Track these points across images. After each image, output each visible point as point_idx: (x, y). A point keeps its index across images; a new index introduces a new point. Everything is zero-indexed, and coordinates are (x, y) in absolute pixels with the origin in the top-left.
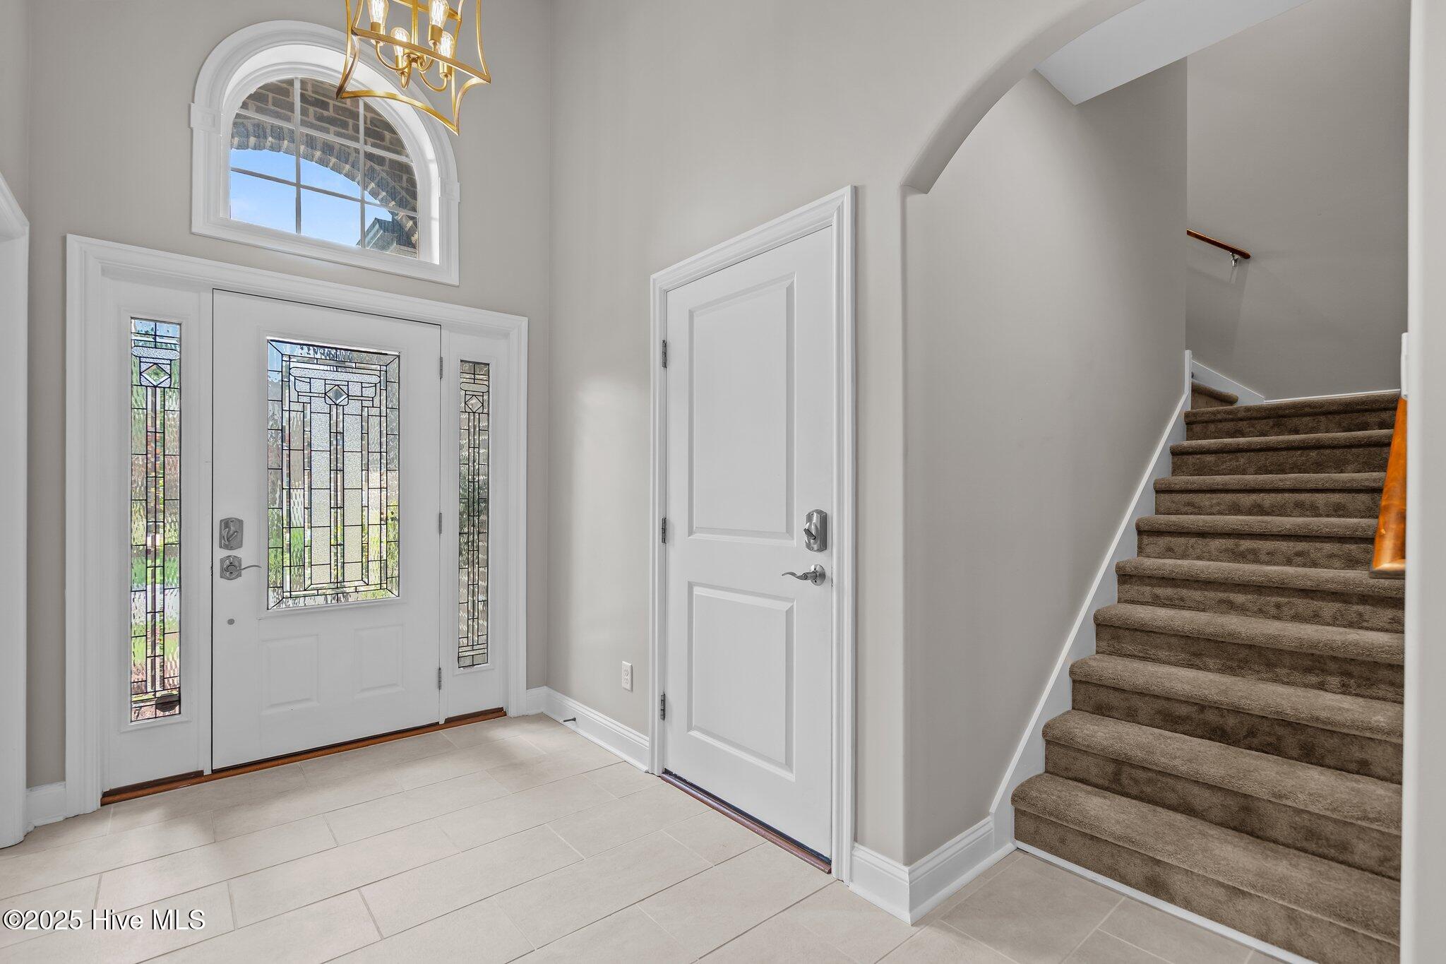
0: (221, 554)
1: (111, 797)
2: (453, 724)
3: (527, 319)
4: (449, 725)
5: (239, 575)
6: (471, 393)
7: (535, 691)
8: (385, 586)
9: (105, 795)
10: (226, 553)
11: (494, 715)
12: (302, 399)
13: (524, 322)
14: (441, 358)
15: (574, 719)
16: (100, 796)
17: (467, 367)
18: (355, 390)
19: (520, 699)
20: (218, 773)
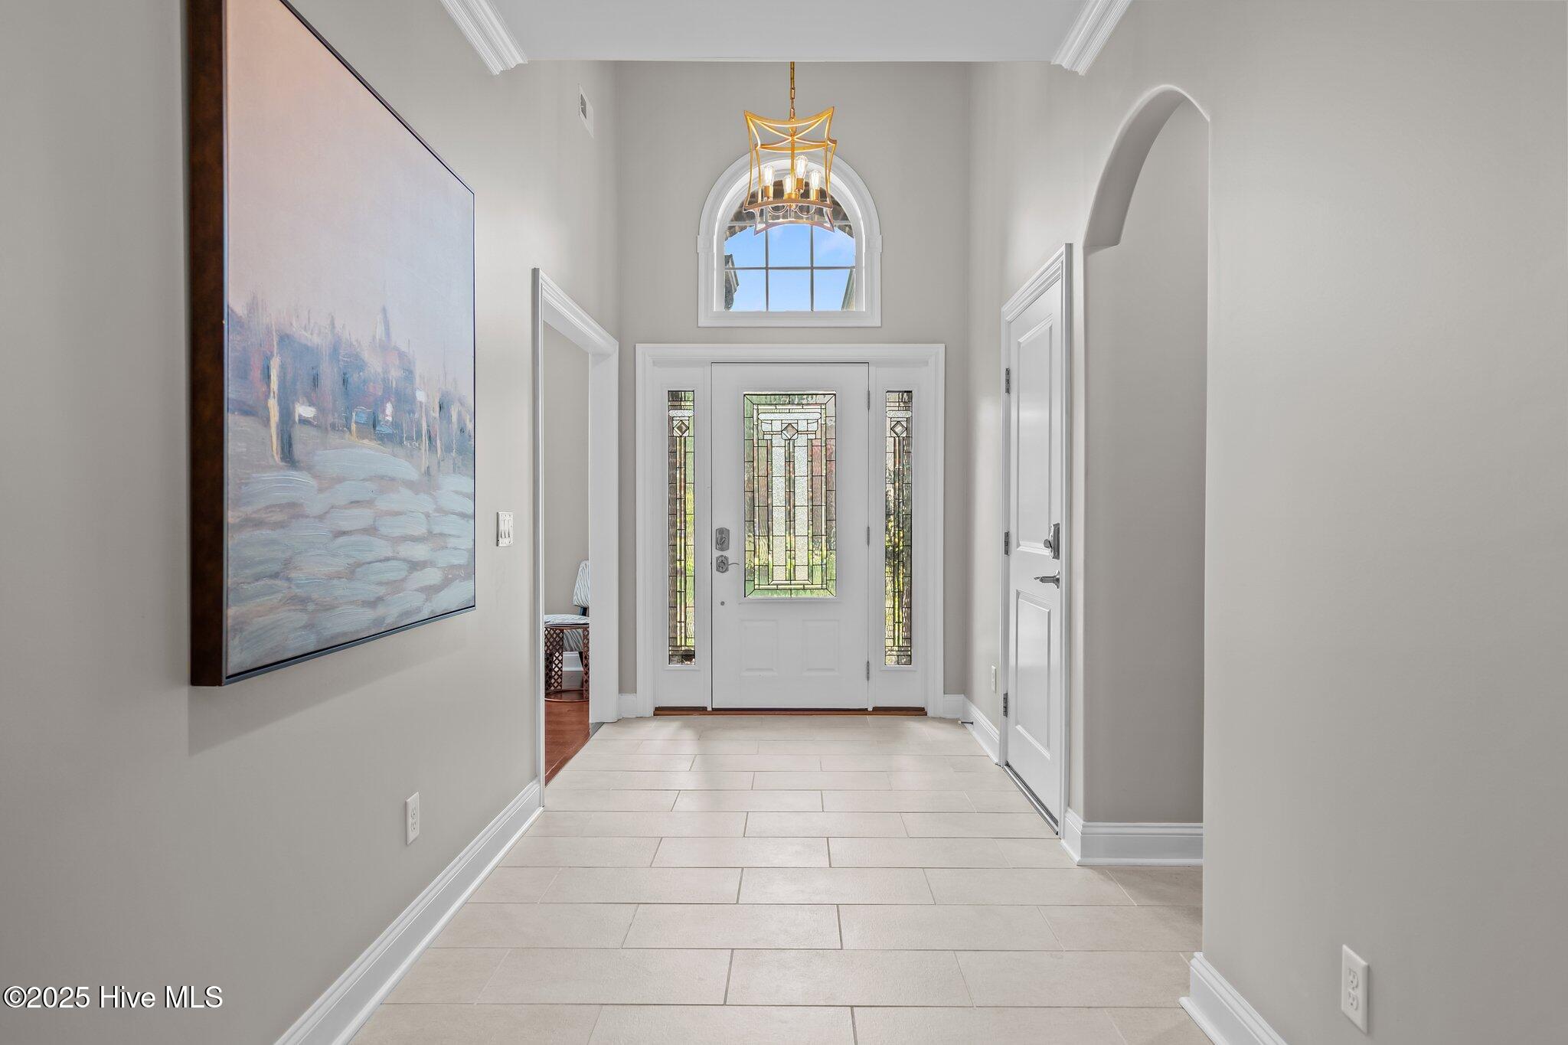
0: (717, 553)
1: (661, 712)
2: (878, 713)
3: (944, 345)
4: (874, 713)
5: (727, 570)
6: (895, 419)
7: (949, 697)
8: (824, 586)
9: (657, 709)
10: (721, 553)
11: (916, 713)
12: (766, 437)
13: (940, 348)
14: (869, 392)
15: (972, 723)
16: (653, 710)
17: (895, 397)
18: (802, 426)
19: (937, 701)
20: (717, 711)
